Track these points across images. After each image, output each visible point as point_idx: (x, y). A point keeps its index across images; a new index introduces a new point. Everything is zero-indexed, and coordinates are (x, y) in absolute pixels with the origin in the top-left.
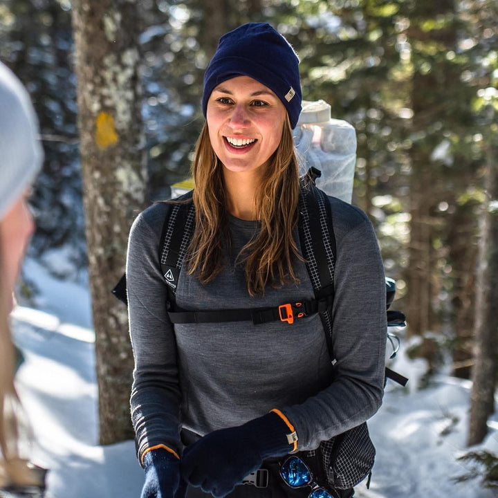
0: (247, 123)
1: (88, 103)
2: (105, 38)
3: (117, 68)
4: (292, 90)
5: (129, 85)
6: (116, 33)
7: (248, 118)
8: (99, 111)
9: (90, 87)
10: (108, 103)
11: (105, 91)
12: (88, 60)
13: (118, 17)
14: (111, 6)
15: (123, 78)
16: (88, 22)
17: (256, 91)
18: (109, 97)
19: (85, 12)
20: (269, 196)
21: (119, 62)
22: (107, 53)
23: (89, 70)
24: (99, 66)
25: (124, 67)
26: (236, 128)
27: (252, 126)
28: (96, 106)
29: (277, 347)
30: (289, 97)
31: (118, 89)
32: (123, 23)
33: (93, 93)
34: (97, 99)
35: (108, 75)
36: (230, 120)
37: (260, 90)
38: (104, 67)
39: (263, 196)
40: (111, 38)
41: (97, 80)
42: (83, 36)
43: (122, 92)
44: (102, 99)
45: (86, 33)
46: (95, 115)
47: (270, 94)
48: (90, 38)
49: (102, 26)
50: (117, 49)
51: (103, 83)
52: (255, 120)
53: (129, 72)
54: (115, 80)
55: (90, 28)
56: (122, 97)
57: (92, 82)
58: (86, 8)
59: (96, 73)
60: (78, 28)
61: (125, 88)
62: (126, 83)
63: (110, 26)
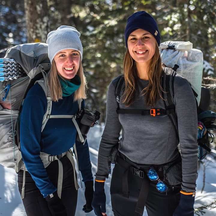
0: (143, 45)
1: (31, 35)
2: (37, 13)
3: (41, 23)
4: (156, 31)
5: (46, 29)
6: (41, 11)
7: (143, 43)
8: (36, 38)
9: (32, 30)
10: (39, 35)
11: (37, 31)
12: (31, 20)
13: (41, 5)
14: (39, 1)
15: (43, 26)
16: (30, 7)
17: (144, 34)
18: (39, 33)
19: (29, 4)
20: (152, 70)
21: (42, 21)
22: (38, 18)
23: (31, 24)
24: (35, 23)
25: (44, 23)
26: (139, 47)
27: (145, 46)
28: (34, 37)
29: (149, 126)
30: (156, 34)
31: (42, 31)
32: (43, 7)
33: (33, 32)
34: (35, 34)
35: (38, 26)
36: (137, 45)
37: (146, 33)
38: (37, 23)
39: (149, 71)
40: (39, 13)
41: (35, 27)
42: (28, 12)
43: (43, 32)
44: (36, 34)
45: (30, 11)
46: (34, 40)
47: (149, 34)
48: (32, 13)
49: (36, 8)
50: (41, 17)
51: (37, 28)
52: (146, 43)
53: (45, 24)
54: (41, 27)
55: (31, 9)
56: (44, 33)
57: (33, 28)
58: (30, 2)
59: (34, 25)
60: (27, 9)
61: (44, 30)
62: (44, 28)
63: (39, 8)
